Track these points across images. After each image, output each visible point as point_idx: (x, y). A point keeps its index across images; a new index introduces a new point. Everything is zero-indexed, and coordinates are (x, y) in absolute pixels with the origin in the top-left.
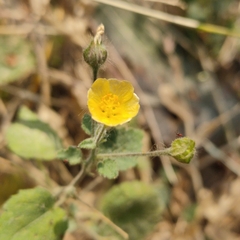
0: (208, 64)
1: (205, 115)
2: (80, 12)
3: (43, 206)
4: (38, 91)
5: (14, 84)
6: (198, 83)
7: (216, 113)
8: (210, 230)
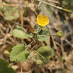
0: (67, 18)
1: (66, 31)
2: (32, 2)
3: (23, 49)
4: (20, 23)
5: (13, 20)
6: (64, 23)
7: (69, 31)
8: (66, 63)
